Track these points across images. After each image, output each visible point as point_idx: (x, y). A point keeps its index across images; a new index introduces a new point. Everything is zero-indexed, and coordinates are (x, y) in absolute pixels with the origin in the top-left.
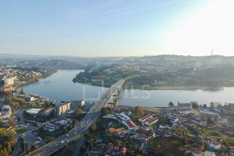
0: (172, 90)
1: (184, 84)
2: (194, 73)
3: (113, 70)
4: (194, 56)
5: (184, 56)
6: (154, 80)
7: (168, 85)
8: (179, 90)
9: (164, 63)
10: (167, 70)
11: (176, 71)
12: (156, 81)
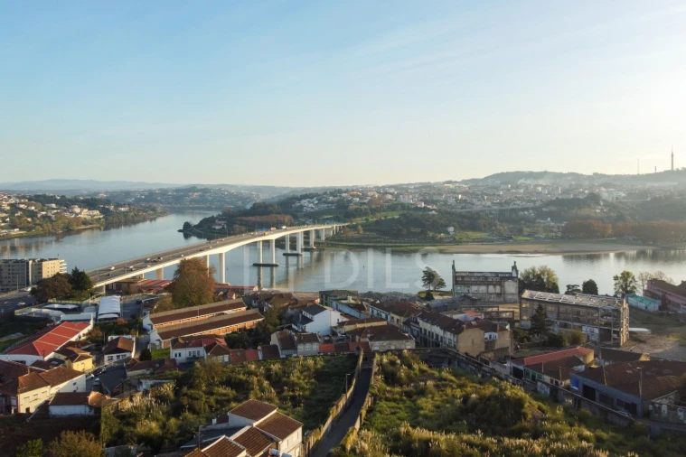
0: (501, 252)
1: (552, 238)
2: (602, 210)
3: (325, 202)
4: (614, 174)
5: (582, 175)
6: (447, 226)
7: (492, 241)
8: (526, 253)
9: (508, 190)
10: (507, 203)
11: (538, 204)
12: (451, 229)
